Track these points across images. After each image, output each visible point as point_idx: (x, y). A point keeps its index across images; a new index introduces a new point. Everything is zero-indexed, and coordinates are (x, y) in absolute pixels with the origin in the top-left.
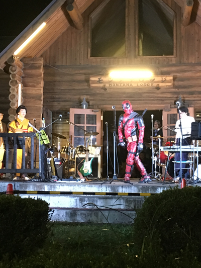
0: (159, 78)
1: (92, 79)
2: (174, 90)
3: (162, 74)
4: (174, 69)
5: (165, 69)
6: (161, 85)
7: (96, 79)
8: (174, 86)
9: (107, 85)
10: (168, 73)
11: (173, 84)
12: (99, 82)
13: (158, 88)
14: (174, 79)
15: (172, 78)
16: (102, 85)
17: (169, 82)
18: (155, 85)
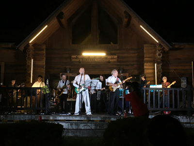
0: (110, 57)
1: (73, 56)
2: (118, 63)
3: (112, 54)
4: (118, 52)
5: (113, 52)
6: (111, 60)
7: (75, 56)
8: (118, 61)
9: (81, 60)
10: (114, 54)
11: (118, 60)
12: (77, 58)
13: (109, 62)
14: (118, 57)
15: (116, 57)
16: (78, 60)
17: (115, 59)
18: (107, 60)
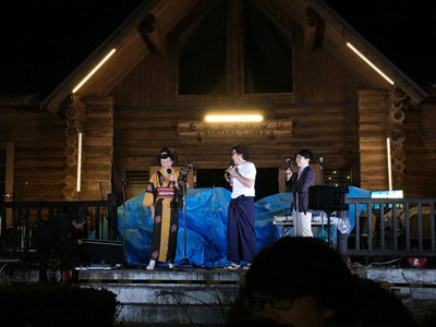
0: (273, 124)
1: (181, 125)
2: (293, 140)
3: (277, 117)
4: (294, 111)
5: (282, 111)
6: (276, 132)
7: (187, 125)
8: (294, 135)
9: (202, 134)
10: (285, 117)
11: (293, 132)
12: (191, 129)
13: (272, 137)
14: (294, 125)
15: (290, 123)
16: (194, 134)
17: (287, 129)
18: (268, 133)
